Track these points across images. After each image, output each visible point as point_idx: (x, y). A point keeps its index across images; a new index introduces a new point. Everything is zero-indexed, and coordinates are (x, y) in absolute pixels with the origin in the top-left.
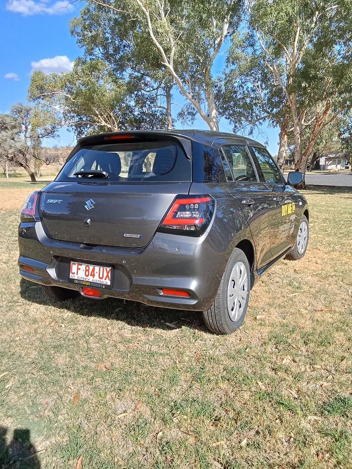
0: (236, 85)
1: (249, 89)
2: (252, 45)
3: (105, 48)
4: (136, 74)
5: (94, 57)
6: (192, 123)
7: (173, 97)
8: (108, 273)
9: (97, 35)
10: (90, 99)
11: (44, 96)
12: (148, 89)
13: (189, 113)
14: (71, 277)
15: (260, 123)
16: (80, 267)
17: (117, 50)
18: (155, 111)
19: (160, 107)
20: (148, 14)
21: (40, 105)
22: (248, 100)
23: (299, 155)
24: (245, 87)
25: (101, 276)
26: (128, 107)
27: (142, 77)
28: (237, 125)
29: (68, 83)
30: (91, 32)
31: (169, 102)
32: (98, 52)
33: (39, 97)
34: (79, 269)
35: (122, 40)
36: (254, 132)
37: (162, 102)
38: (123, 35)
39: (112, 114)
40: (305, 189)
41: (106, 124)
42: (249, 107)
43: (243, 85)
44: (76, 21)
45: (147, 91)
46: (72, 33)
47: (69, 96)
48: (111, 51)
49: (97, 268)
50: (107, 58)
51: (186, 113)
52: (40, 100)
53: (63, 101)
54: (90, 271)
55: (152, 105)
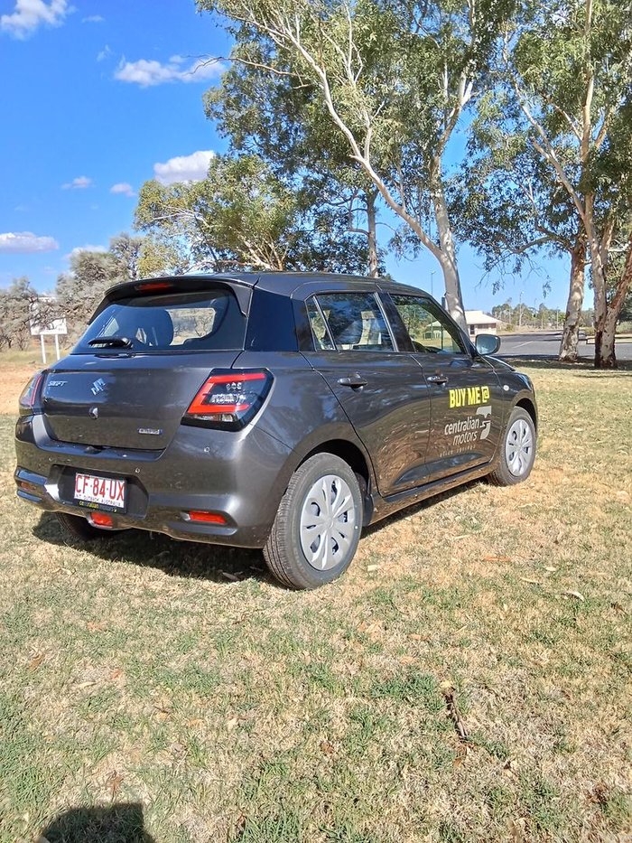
0: (487, 185)
1: (512, 193)
2: (515, 116)
3: (264, 135)
4: (316, 175)
5: (246, 152)
6: (415, 256)
7: (379, 212)
8: (121, 490)
9: (251, 114)
10: (236, 222)
11: (161, 220)
12: (337, 201)
13: (409, 239)
14: (76, 497)
15: (534, 251)
16: (87, 481)
17: (284, 137)
18: (349, 238)
19: (357, 231)
20: (324, 76)
21: (155, 236)
22: (510, 211)
23: (601, 306)
24: (505, 189)
25: (113, 495)
26: (302, 233)
27: (324, 180)
28: (492, 255)
29: (199, 198)
30: (239, 111)
31: (371, 221)
32: (253, 142)
33: (153, 224)
34: (86, 484)
35: (292, 122)
36: (522, 267)
37: (360, 222)
38: (293, 112)
39: (272, 246)
40: (615, 367)
41: (262, 264)
42: (512, 224)
43: (501, 186)
44: (214, 94)
45: (333, 205)
46: (208, 114)
47: (200, 218)
48: (274, 140)
49: (108, 482)
50: (267, 152)
51: (403, 240)
52: (155, 228)
53: (192, 228)
54: (100, 487)
55: (344, 227)
